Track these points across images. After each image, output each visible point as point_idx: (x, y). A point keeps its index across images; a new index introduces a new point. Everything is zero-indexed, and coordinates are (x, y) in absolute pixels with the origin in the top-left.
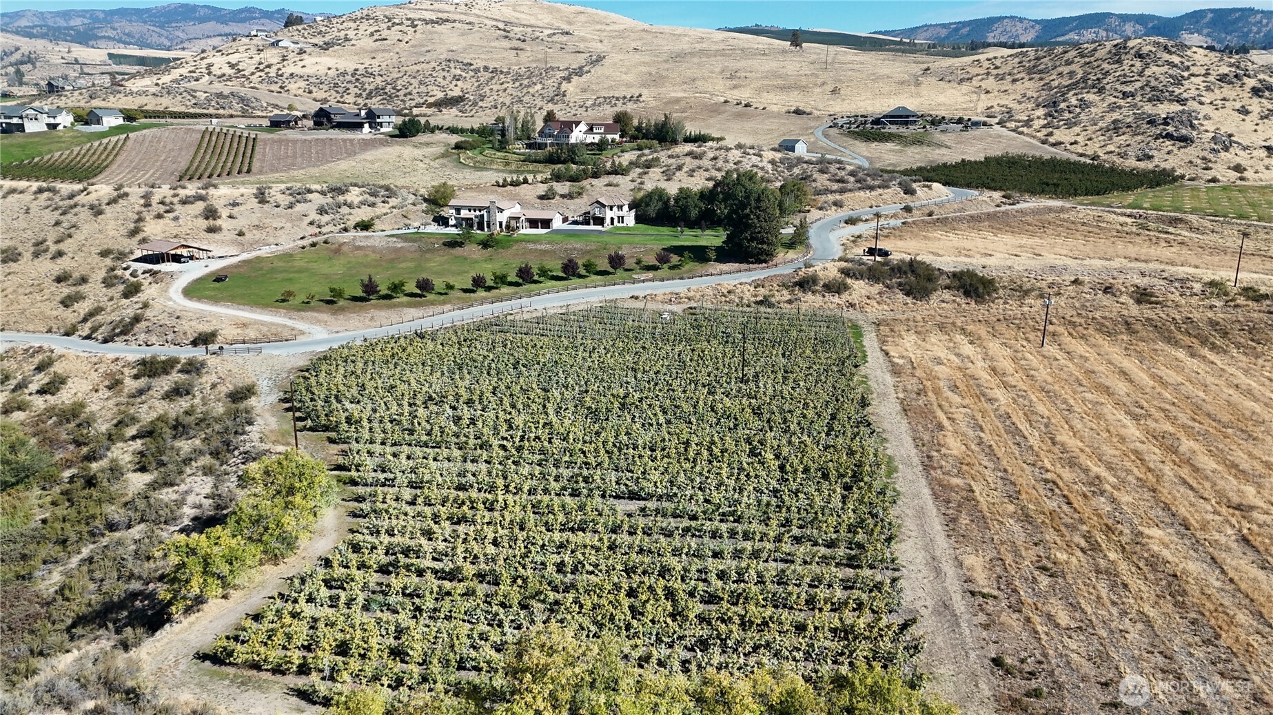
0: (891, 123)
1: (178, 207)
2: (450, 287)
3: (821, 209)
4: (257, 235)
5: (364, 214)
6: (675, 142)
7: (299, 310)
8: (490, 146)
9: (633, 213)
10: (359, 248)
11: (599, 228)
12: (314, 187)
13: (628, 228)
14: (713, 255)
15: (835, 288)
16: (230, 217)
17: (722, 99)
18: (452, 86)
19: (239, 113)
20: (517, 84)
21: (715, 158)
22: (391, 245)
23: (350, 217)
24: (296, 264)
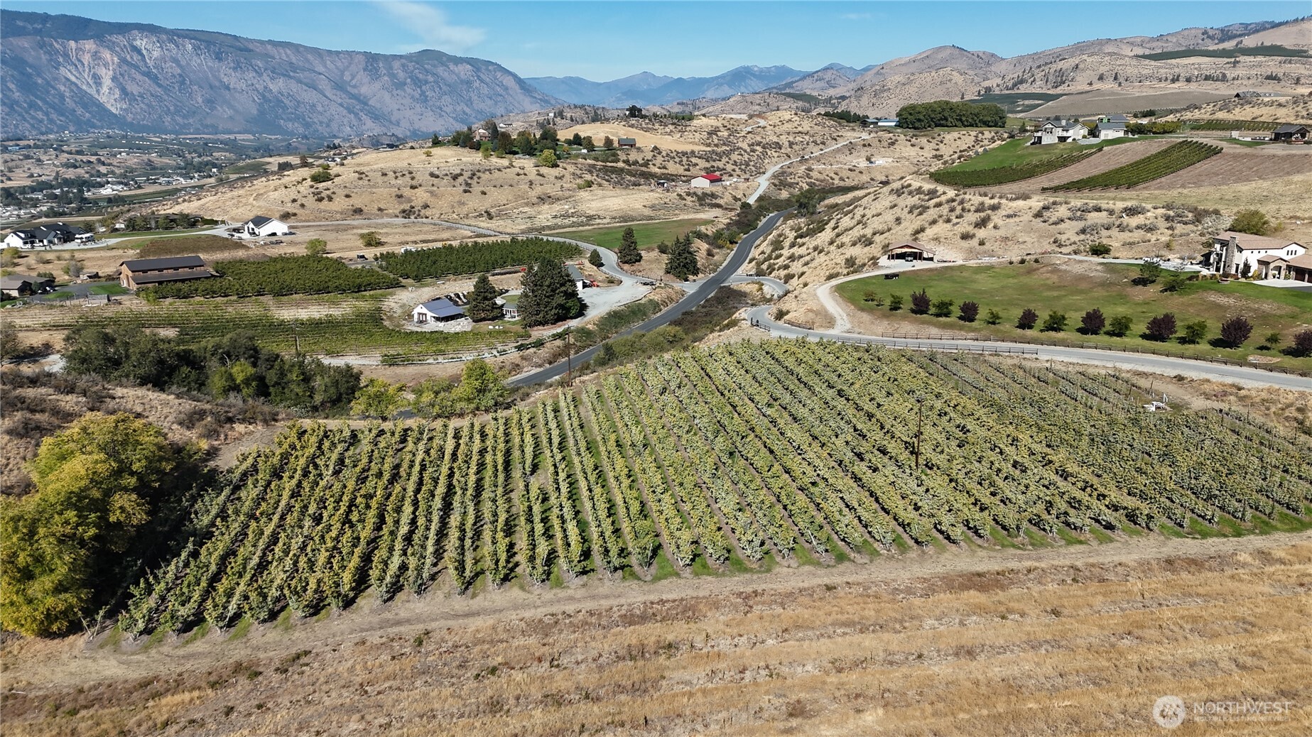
2: (996, 317)
7: (861, 309)
24: (977, 277)
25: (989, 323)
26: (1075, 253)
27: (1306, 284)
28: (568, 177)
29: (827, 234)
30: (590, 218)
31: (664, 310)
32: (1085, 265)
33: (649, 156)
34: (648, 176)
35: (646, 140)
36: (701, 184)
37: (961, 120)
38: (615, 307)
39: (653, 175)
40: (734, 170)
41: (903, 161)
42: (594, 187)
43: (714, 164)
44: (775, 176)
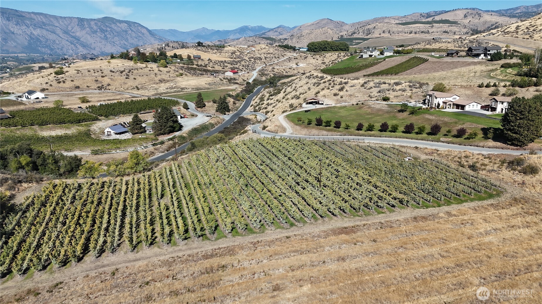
14: (490, 135)
22: (381, 108)
24: (341, 110)
25: (345, 128)
26: (377, 100)
27: (460, 110)
28: (172, 72)
29: (282, 95)
30: (183, 89)
31: (216, 127)
32: (381, 105)
33: (207, 63)
34: (207, 71)
35: (205, 56)
36: (229, 74)
37: (332, 48)
38: (195, 126)
39: (209, 71)
40: (243, 69)
41: (310, 65)
42: (184, 76)
43: (234, 66)
44: (259, 71)
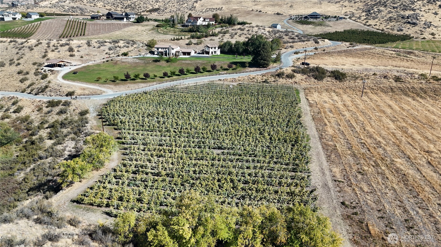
0: (311, 18)
1: (59, 47)
2: (155, 76)
3: (286, 48)
4: (88, 57)
5: (125, 50)
6: (234, 24)
7: (103, 84)
8: (169, 26)
9: (219, 50)
10: (123, 62)
11: (207, 55)
12: (107, 40)
13: (218, 55)
14: (247, 65)
15: (290, 76)
16: (78, 51)
17: (251, 9)
18: (155, 5)
19: (80, 14)
20: (178, 4)
21: (248, 30)
22: (134, 61)
23: (120, 51)
26: (119, 56)
27: (187, 56)
